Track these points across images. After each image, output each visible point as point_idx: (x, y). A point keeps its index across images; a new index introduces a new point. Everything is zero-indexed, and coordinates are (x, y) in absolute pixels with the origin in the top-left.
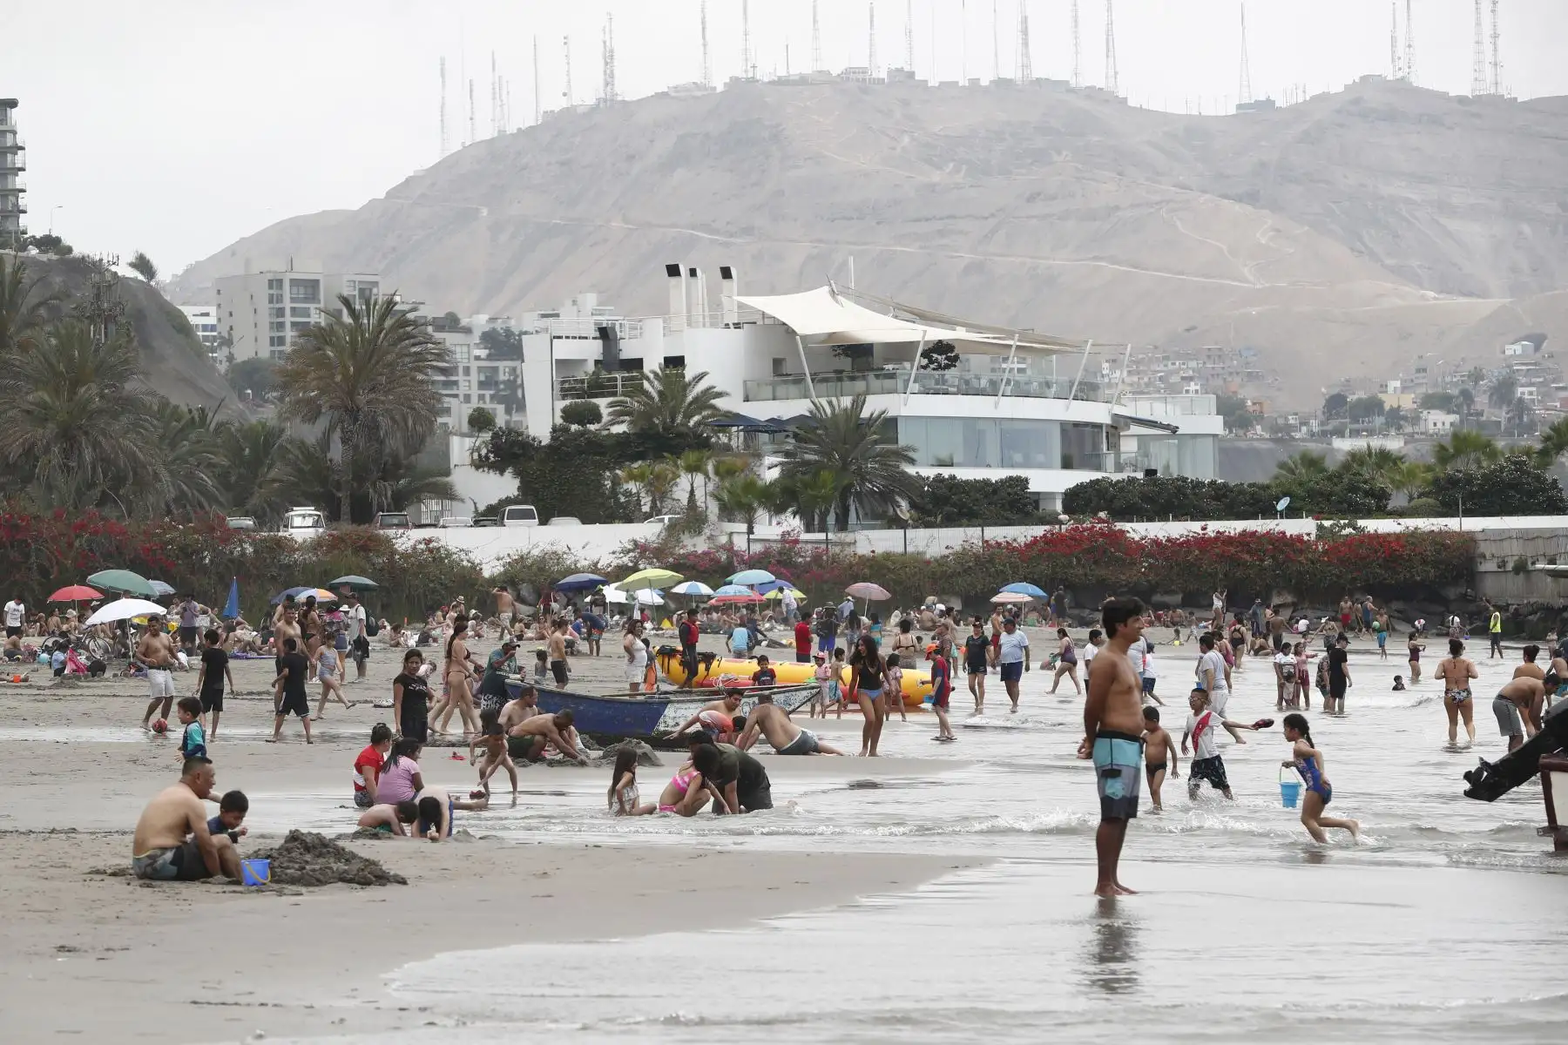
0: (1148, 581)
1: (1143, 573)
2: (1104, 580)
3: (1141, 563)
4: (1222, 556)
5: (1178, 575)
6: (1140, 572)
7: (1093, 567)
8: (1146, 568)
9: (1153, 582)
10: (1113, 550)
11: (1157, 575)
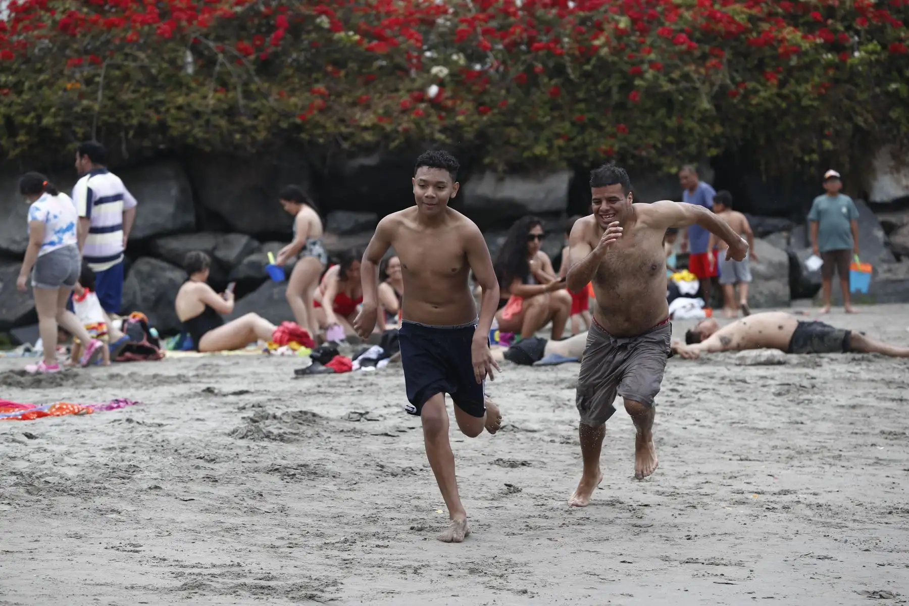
0: (454, 130)
1: (435, 103)
2: (298, 128)
3: (423, 68)
4: (708, 36)
5: (555, 107)
6: (421, 97)
7: (257, 83)
8: (441, 83)
9: (469, 134)
10: (324, 21)
11: (481, 107)
